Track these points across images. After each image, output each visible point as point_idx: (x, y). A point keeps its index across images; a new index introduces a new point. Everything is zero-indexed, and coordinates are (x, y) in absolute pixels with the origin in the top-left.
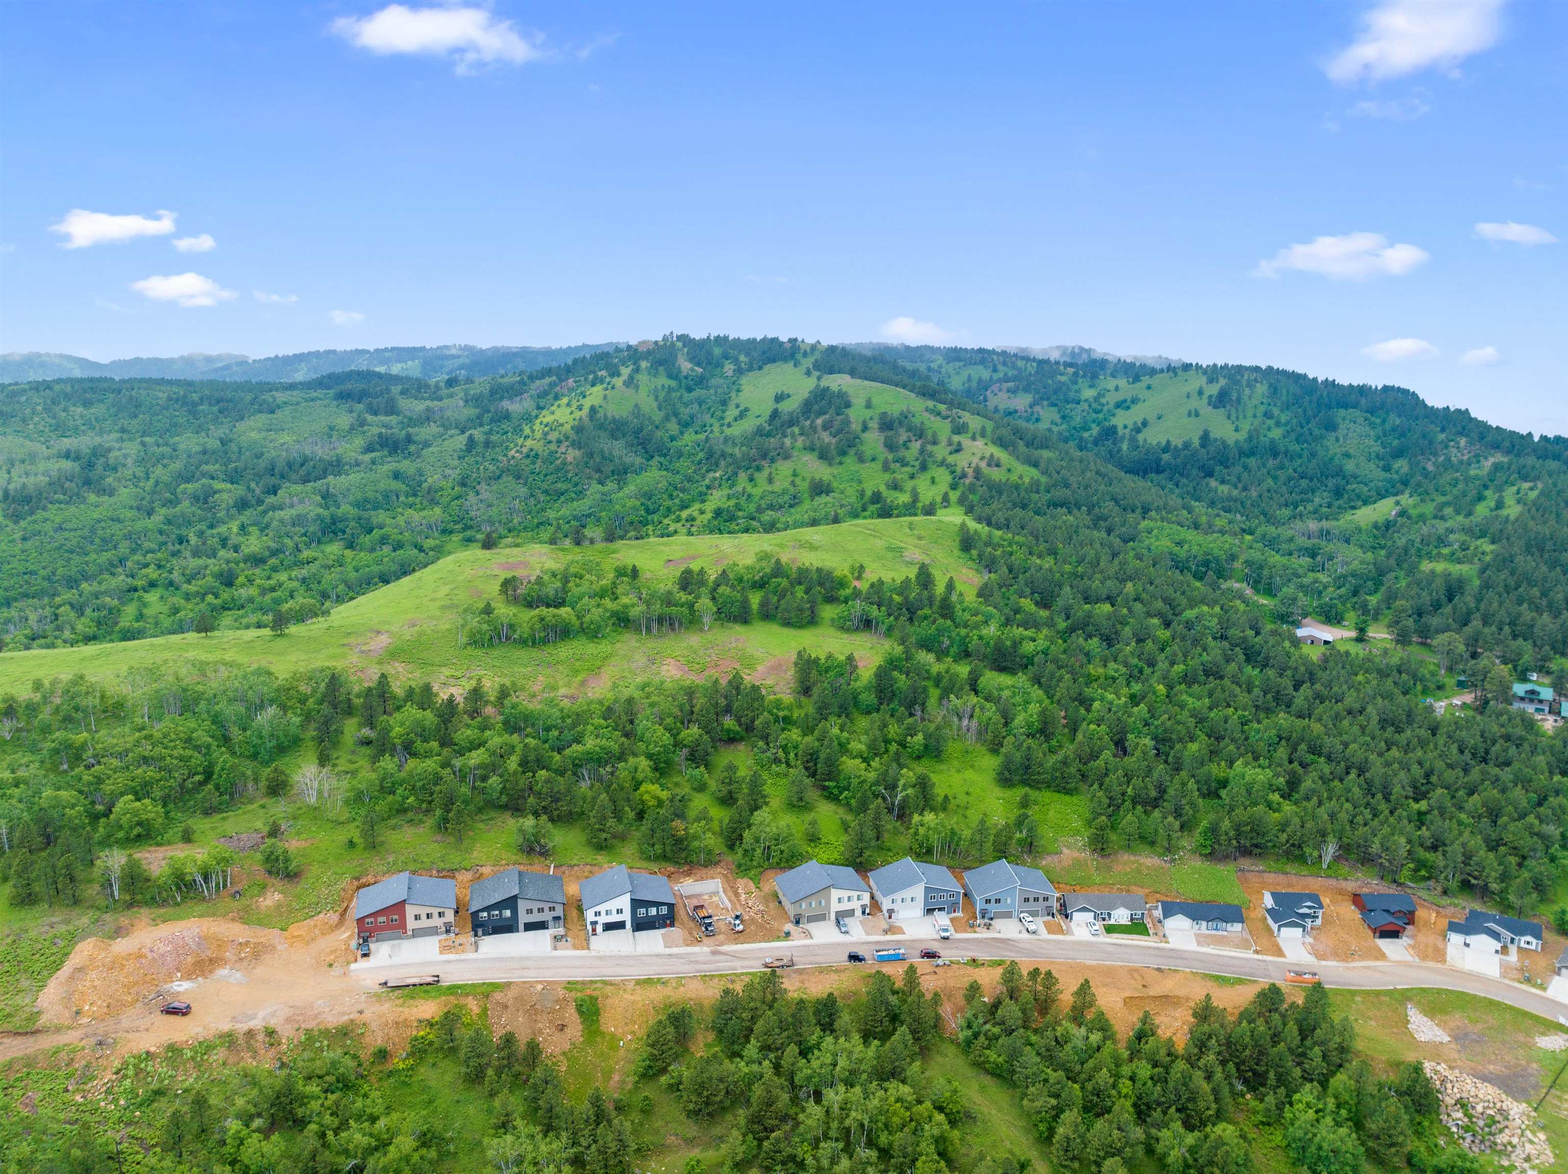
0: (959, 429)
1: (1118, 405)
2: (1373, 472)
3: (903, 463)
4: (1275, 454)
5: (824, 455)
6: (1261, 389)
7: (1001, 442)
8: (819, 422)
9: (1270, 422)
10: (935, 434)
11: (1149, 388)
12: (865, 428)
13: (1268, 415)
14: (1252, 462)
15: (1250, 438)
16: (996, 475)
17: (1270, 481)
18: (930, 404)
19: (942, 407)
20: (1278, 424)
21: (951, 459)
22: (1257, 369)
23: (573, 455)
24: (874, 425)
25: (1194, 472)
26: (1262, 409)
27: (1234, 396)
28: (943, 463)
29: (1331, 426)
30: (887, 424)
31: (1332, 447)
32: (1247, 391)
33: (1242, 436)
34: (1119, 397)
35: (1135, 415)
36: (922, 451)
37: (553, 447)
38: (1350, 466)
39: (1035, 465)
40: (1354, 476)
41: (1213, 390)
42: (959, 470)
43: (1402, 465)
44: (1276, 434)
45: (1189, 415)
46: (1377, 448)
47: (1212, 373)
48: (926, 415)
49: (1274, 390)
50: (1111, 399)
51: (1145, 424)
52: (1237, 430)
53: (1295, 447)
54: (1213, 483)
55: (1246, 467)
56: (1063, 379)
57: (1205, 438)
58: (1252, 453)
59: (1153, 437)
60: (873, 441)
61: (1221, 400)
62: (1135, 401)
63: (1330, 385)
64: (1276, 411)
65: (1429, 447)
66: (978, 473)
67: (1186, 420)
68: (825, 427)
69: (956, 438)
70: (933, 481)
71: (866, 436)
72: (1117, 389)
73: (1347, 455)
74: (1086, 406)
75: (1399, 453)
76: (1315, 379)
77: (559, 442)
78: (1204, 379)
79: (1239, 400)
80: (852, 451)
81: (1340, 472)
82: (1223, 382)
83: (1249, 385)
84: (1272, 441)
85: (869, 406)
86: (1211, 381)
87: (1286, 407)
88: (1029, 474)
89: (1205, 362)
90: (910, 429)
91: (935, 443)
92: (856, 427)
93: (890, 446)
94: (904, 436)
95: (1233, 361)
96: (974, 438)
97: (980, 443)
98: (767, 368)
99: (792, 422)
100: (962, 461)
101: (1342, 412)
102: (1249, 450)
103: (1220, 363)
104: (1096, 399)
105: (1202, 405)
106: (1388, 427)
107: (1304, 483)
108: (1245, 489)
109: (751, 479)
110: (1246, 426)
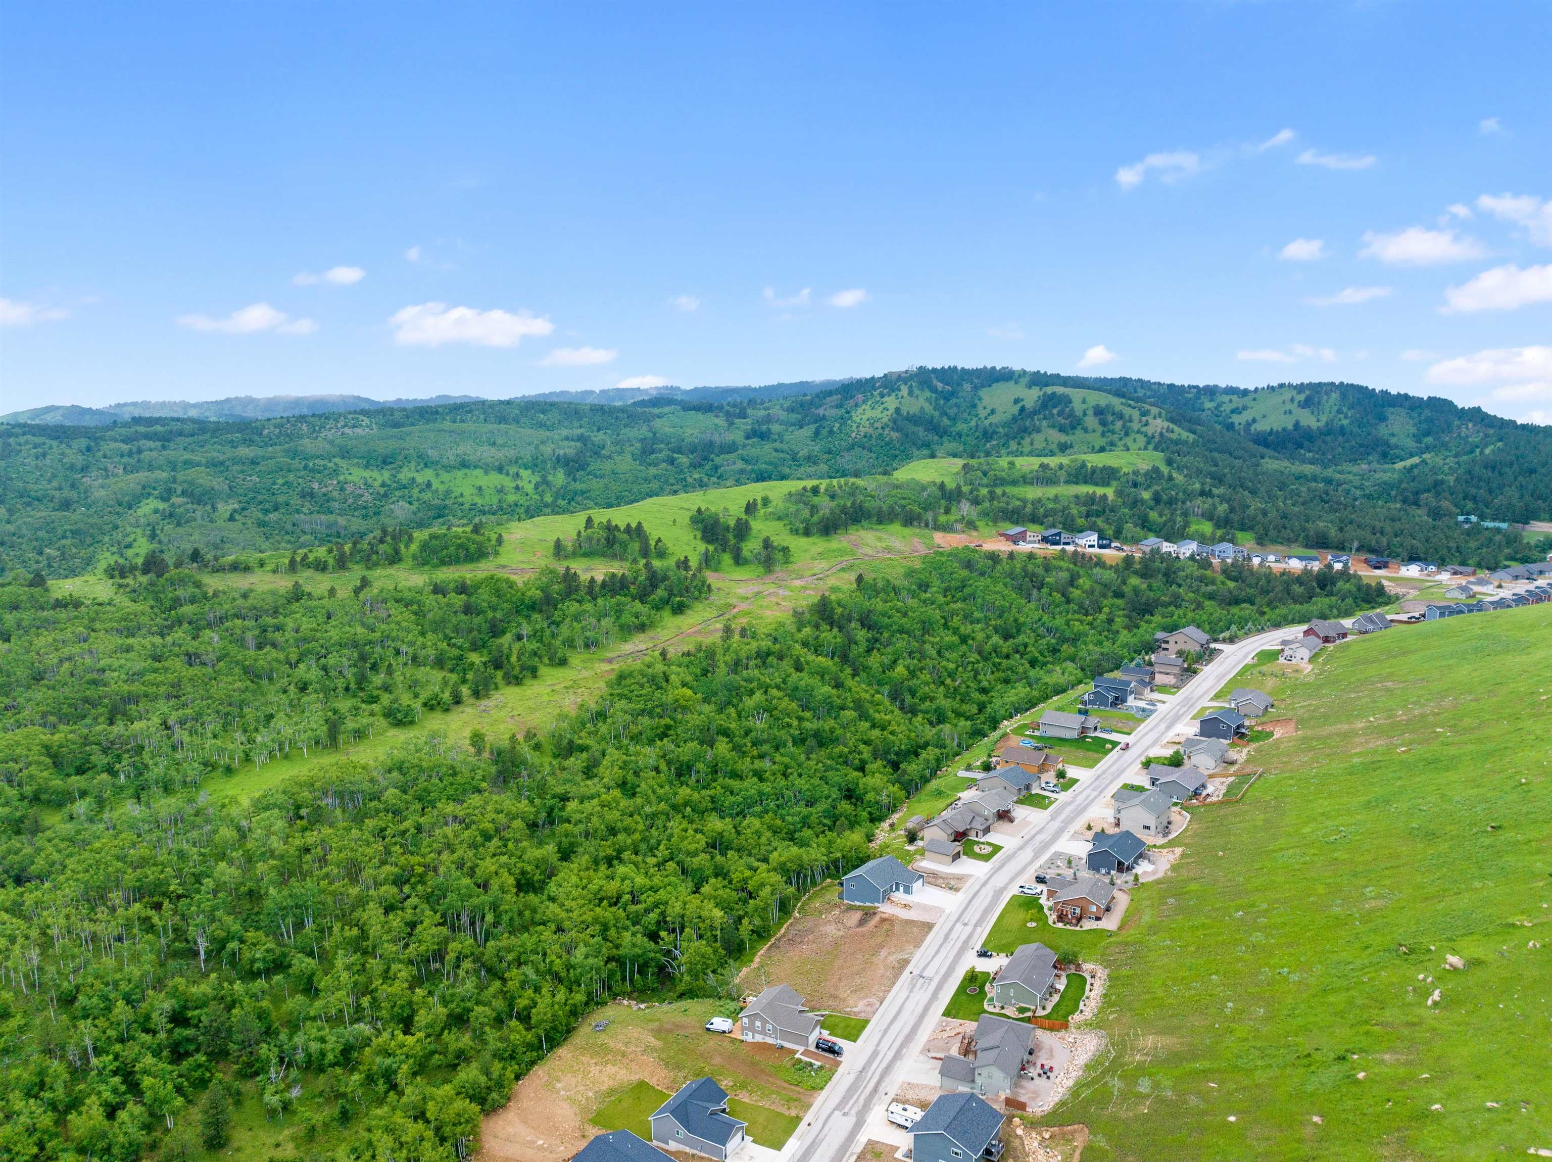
0: (1144, 413)
1: (1233, 411)
2: (1410, 444)
3: (1113, 432)
4: (1343, 434)
5: (1062, 430)
6: (1335, 396)
7: (1172, 420)
8: (1055, 411)
9: (1341, 416)
10: (1130, 416)
11: (1254, 399)
12: (1085, 414)
13: (1339, 412)
14: (1328, 438)
15: (1327, 424)
16: (1174, 436)
17: (1340, 450)
18: (1124, 400)
19: (1131, 402)
20: (1346, 417)
21: (1144, 429)
22: (1333, 384)
23: (894, 435)
24: (1090, 412)
25: (1290, 445)
26: (1336, 408)
27: (1316, 400)
28: (1138, 432)
29: (1383, 419)
30: (1099, 412)
31: (1382, 430)
32: (1325, 397)
33: (1322, 424)
34: (1233, 406)
35: (1246, 417)
36: (1124, 426)
37: (880, 431)
38: (1393, 441)
39: (1194, 433)
40: (1396, 447)
41: (1302, 397)
42: (1150, 434)
43: (1429, 440)
44: (1345, 422)
45: (1285, 413)
46: (1413, 430)
47: (1301, 388)
48: (1122, 407)
49: (1344, 396)
50: (1227, 408)
51: (1254, 421)
52: (1318, 421)
53: (1356, 430)
54: (1302, 451)
55: (1324, 442)
56: (1189, 396)
57: (1297, 425)
58: (1328, 434)
59: (1262, 426)
60: (1091, 421)
61: (1307, 404)
62: (1245, 408)
63: (1385, 393)
64: (1345, 410)
65: (1448, 428)
66: (1161, 434)
67: (1283, 417)
68: (1059, 414)
69: (1144, 419)
70: (1135, 441)
71: (1086, 419)
72: (1231, 401)
73: (1393, 435)
74: (1209, 413)
75: (1427, 434)
76: (1374, 390)
77: (883, 428)
78: (1295, 392)
79: (1319, 403)
80: (1079, 427)
81: (1387, 443)
82: (1308, 392)
83: (1327, 394)
84: (1342, 426)
85: (1084, 402)
86: (1299, 392)
87: (1351, 407)
88: (1192, 437)
89: (1296, 381)
90: (1113, 414)
91: (1131, 421)
92: (1079, 413)
93: (1103, 423)
94: (1110, 418)
95: (1316, 380)
96: (1155, 418)
97: (1159, 421)
98: (995, 385)
99: (1035, 412)
100: (1150, 430)
101: (1391, 409)
102: (1328, 431)
103: (1306, 381)
104: (1216, 408)
105: (1293, 407)
106: (1423, 417)
107: (1362, 449)
108: (1323, 454)
109: (1019, 444)
110: (1324, 419)
